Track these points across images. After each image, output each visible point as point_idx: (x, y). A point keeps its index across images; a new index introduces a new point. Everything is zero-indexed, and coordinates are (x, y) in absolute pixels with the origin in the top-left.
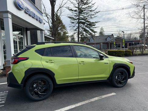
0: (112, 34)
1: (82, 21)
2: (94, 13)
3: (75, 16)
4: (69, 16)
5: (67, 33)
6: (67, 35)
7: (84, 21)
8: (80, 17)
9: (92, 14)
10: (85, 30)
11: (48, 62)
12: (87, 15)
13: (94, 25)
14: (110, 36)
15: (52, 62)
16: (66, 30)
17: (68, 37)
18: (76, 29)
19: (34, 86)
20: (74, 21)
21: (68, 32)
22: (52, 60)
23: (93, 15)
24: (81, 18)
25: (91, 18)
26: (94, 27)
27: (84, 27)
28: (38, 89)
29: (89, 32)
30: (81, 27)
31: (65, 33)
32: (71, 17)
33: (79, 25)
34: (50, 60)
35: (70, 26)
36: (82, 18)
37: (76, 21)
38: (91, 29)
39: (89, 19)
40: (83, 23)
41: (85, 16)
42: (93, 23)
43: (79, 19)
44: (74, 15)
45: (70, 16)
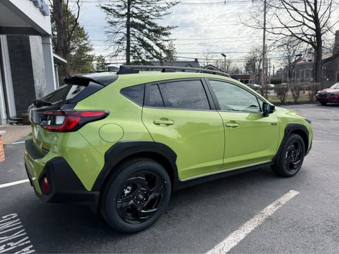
0: (196, 59)
1: (137, 21)
2: (166, 5)
3: (119, 6)
4: (104, 6)
5: (90, 50)
6: (90, 53)
7: (142, 23)
8: (131, 10)
9: (161, 6)
10: (145, 45)
11: (158, 124)
12: (150, 8)
13: (166, 34)
14: (191, 64)
15: (168, 125)
16: (86, 42)
17: (91, 59)
18: (121, 40)
19: (127, 192)
20: (117, 20)
21: (93, 47)
22: (167, 119)
23: (164, 9)
24: (133, 13)
25: (159, 15)
26: (166, 38)
27: (141, 37)
28: (138, 199)
29: (153, 49)
30: (134, 35)
31: (83, 49)
32: (110, 7)
33: (128, 31)
34: (162, 119)
35: (107, 30)
36: (136, 14)
37: (120, 20)
38: (159, 42)
39: (152, 19)
40: (140, 27)
41: (144, 9)
42: (163, 29)
43: (129, 15)
44: (115, 4)
45: (106, 6)
